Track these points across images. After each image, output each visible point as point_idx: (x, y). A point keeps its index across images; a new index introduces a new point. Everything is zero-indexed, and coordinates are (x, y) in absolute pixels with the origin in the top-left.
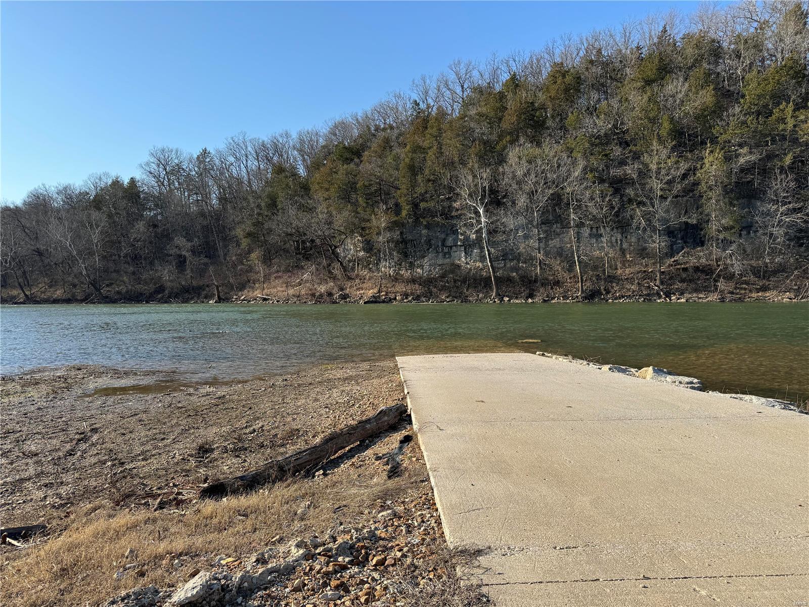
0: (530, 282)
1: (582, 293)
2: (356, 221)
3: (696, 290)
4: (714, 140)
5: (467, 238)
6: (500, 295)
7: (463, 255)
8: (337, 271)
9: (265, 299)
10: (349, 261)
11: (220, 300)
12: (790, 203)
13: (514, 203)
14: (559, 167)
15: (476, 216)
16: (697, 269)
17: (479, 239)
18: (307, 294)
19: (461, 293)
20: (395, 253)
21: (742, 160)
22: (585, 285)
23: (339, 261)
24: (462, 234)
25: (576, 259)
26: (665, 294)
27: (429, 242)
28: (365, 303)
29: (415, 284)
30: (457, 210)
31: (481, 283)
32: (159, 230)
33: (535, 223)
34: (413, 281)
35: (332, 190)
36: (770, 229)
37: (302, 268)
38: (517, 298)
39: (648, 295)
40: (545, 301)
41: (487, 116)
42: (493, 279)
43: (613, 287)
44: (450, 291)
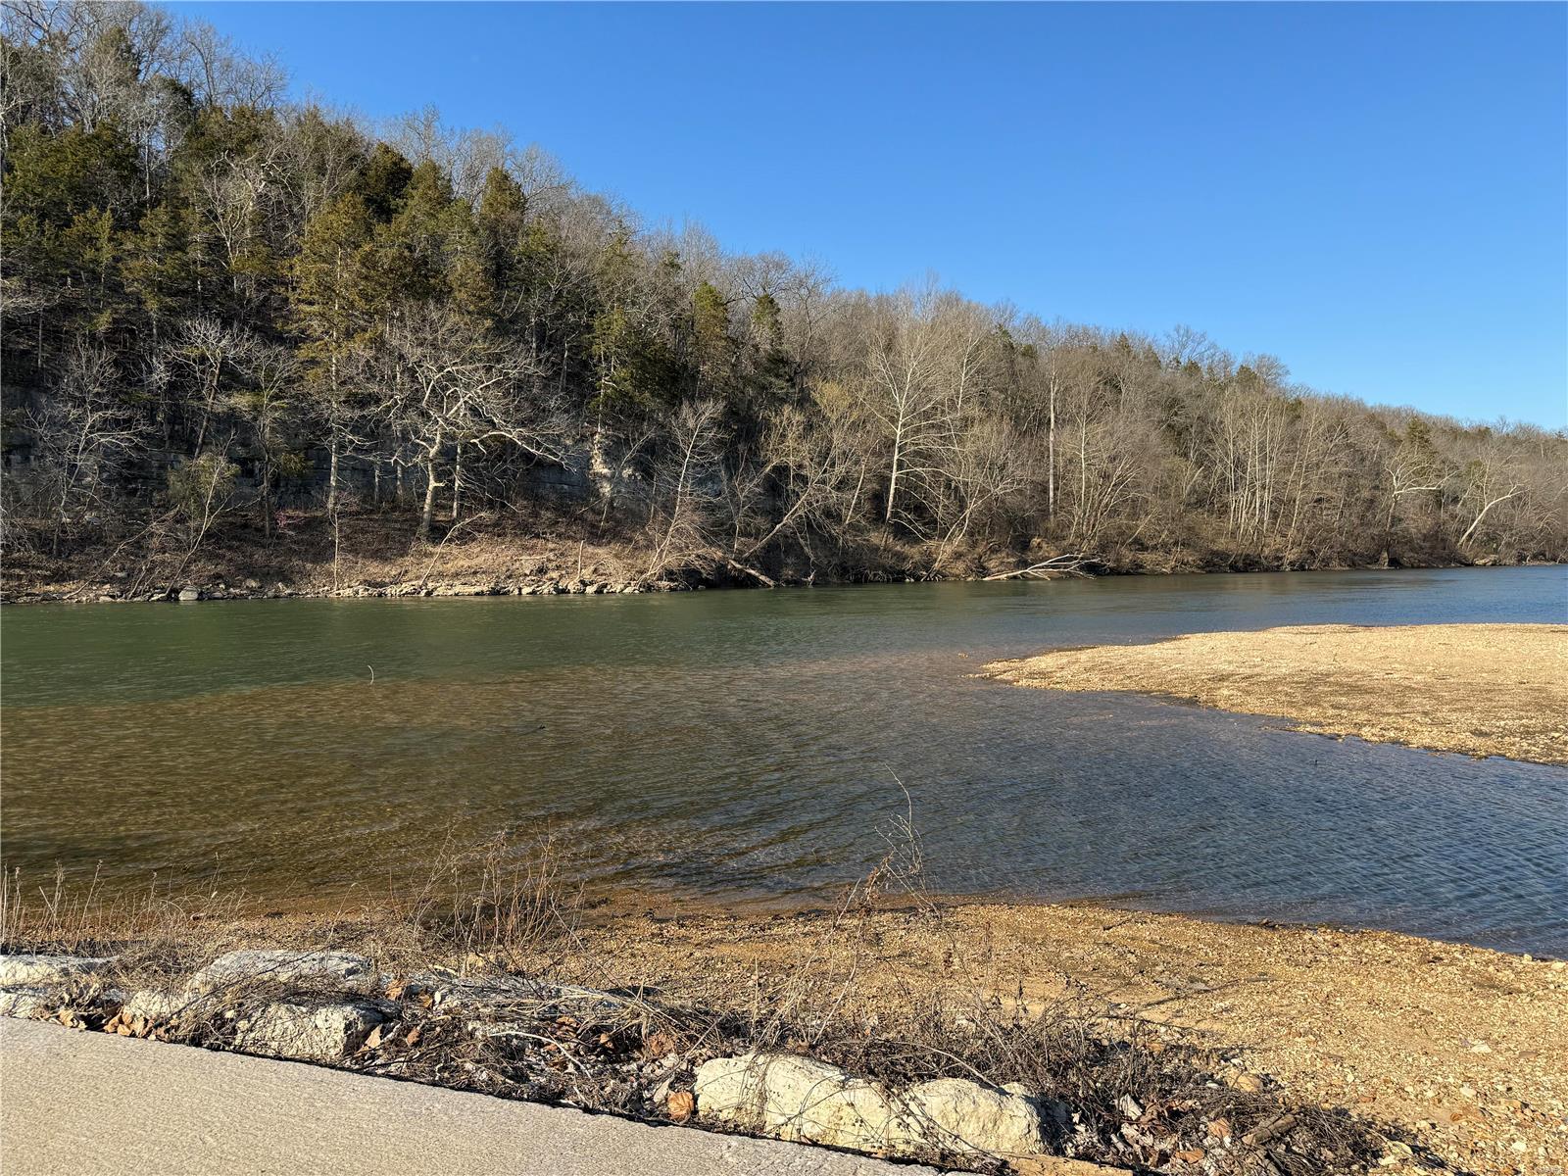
21: (7, 304)
36: (68, 455)
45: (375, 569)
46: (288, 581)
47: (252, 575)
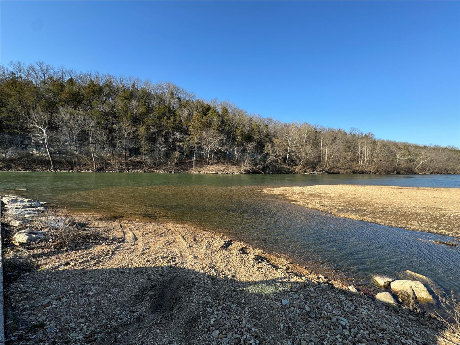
0: (72, 163)
1: (95, 169)
3: (137, 169)
4: (144, 123)
5: (37, 142)
6: (55, 168)
7: (35, 149)
15: (41, 133)
16: (138, 162)
17: (44, 143)
19: (32, 167)
21: (152, 130)
22: (97, 166)
24: (34, 140)
26: (127, 170)
27: (11, 141)
30: (30, 129)
31: (43, 163)
33: (74, 140)
38: (64, 170)
39: (121, 170)
40: (78, 171)
41: (52, 91)
42: (51, 161)
43: (108, 167)
44: (25, 166)
45: (199, 169)
46: (187, 170)
47: (182, 169)
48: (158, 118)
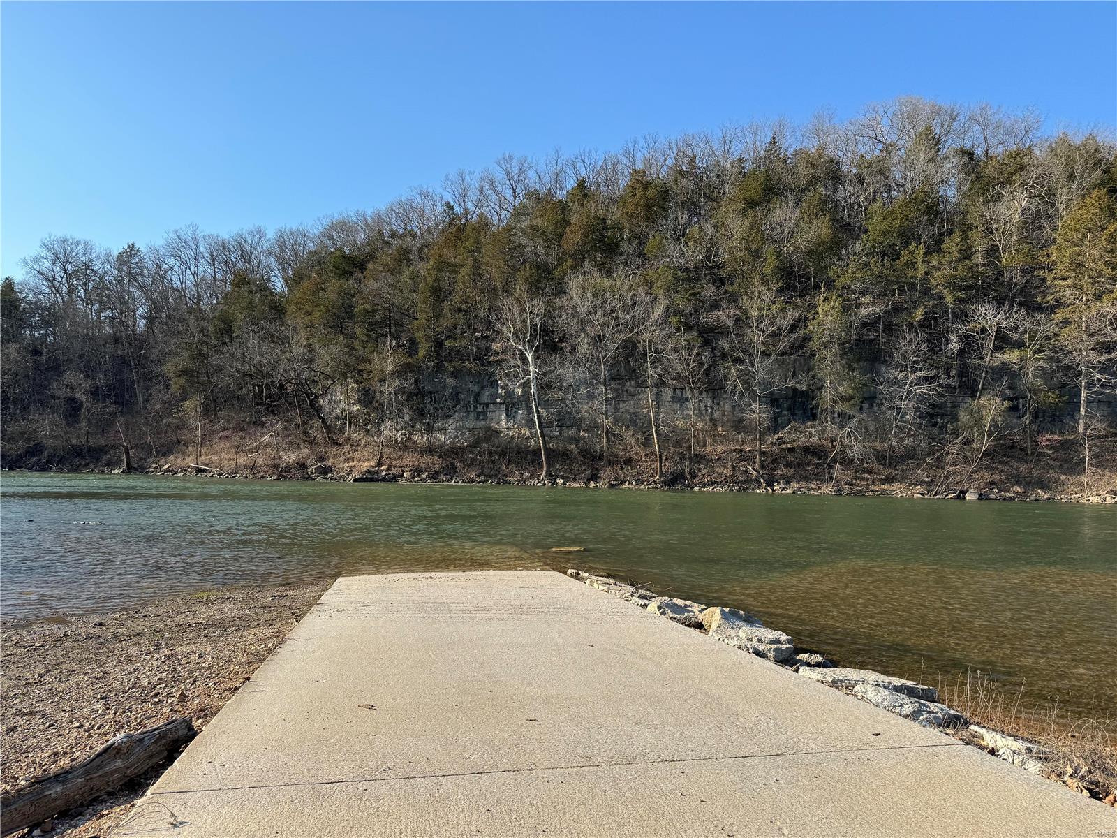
0: (593, 458)
1: (660, 477)
2: (352, 361)
3: (807, 479)
4: (830, 284)
5: (510, 394)
6: (551, 475)
7: (503, 416)
8: (316, 431)
9: (200, 471)
10: (337, 418)
11: (130, 470)
12: (921, 370)
13: (573, 349)
14: (634, 304)
15: (523, 363)
16: (806, 450)
17: (526, 395)
18: (266, 465)
19: (498, 470)
20: (406, 410)
21: (863, 312)
22: (665, 465)
23: (320, 417)
24: (503, 388)
25: (654, 430)
26: (766, 481)
27: (456, 397)
28: (355, 481)
29: (432, 455)
30: (497, 354)
31: (525, 457)
32: (43, 359)
33: (602, 378)
34: (430, 451)
35: (316, 314)
36: (897, 402)
37: (263, 424)
38: (574, 480)
39: (745, 482)
40: (611, 486)
41: (543, 232)
42: (543, 452)
43: (700, 470)
44: (483, 467)
46: (1045, 487)
47: (1019, 483)
48: (884, 254)
